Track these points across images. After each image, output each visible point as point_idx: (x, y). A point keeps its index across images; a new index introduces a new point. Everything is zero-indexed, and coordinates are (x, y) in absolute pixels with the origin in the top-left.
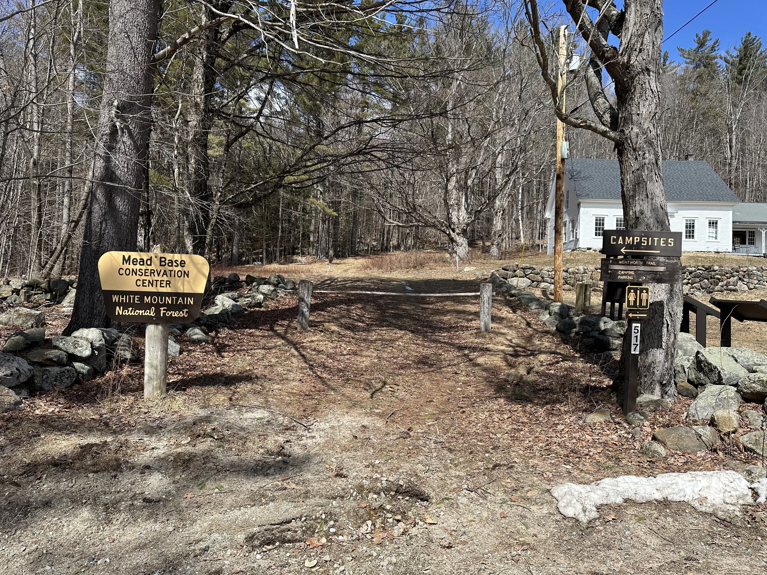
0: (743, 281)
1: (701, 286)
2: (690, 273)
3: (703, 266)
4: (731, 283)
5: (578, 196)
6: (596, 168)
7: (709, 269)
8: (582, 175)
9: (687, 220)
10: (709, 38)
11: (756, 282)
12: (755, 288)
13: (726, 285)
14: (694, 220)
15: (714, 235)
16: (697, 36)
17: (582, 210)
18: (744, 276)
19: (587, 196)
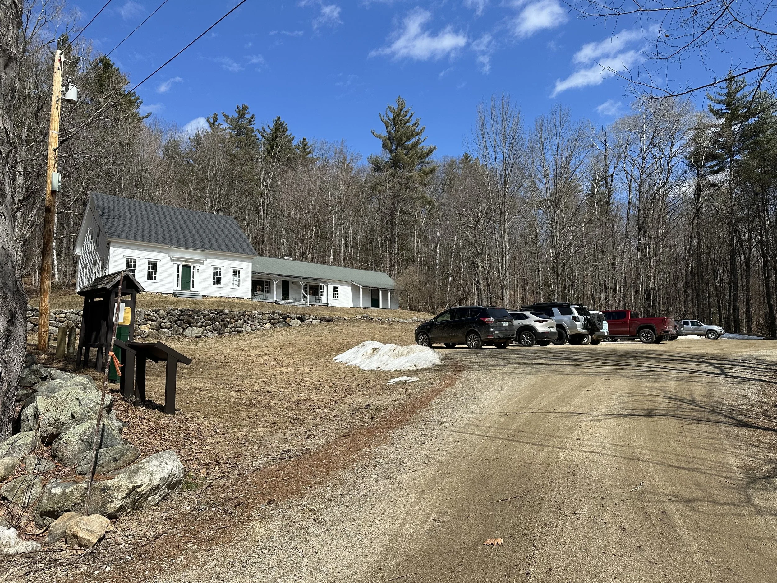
0: (248, 323)
1: (213, 329)
2: (204, 316)
3: (215, 310)
4: (238, 326)
5: (108, 234)
6: (130, 209)
7: (220, 313)
8: (115, 214)
9: (214, 268)
10: (247, 112)
11: (258, 324)
12: (256, 329)
13: (234, 327)
14: (221, 269)
15: (238, 283)
16: (238, 107)
17: (112, 249)
18: (248, 319)
19: (118, 236)
